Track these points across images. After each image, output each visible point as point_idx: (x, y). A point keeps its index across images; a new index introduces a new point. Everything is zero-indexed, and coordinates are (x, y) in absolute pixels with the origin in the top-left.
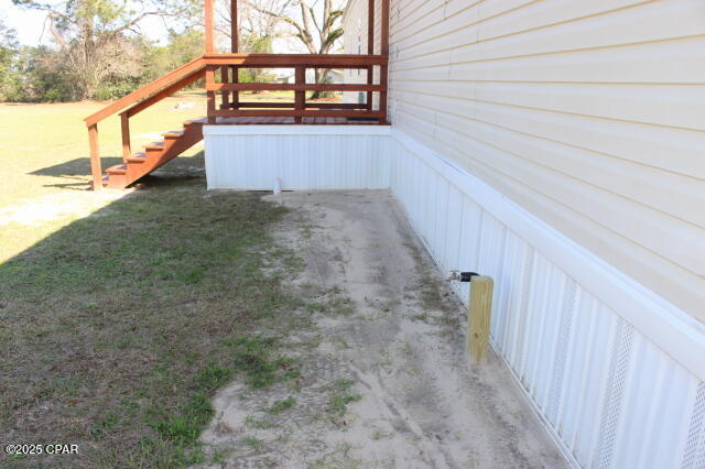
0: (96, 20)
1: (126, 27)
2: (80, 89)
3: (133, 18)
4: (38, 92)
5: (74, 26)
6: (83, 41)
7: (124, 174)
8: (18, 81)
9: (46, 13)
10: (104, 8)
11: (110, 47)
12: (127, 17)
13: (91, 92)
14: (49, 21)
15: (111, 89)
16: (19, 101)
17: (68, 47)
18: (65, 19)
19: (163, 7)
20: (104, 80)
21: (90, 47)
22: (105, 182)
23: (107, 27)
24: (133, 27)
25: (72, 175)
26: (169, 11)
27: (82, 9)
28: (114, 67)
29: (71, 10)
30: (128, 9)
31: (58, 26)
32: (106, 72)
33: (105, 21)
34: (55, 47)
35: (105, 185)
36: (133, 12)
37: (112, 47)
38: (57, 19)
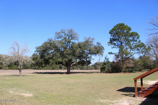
0: (124, 55)
1: (131, 56)
2: (120, 70)
3: (132, 54)
4: (112, 71)
5: (120, 57)
6: (121, 60)
7: (144, 93)
8: (108, 69)
9: (114, 55)
10: (126, 53)
11: (127, 61)
12: (131, 54)
13: (123, 70)
14: (115, 56)
15: (127, 70)
16: (108, 73)
17: (118, 61)
18: (118, 56)
19: (139, 51)
20: (126, 68)
21: (123, 61)
22: (138, 95)
23: (127, 57)
24: (132, 56)
25: (127, 92)
26: (140, 52)
27: (122, 54)
28: (128, 65)
29: (119, 54)
30: (131, 52)
31: (117, 57)
32: (126, 66)
33: (126, 55)
34: (116, 61)
35: (138, 96)
36: (132, 53)
37: (128, 61)
38: (117, 56)
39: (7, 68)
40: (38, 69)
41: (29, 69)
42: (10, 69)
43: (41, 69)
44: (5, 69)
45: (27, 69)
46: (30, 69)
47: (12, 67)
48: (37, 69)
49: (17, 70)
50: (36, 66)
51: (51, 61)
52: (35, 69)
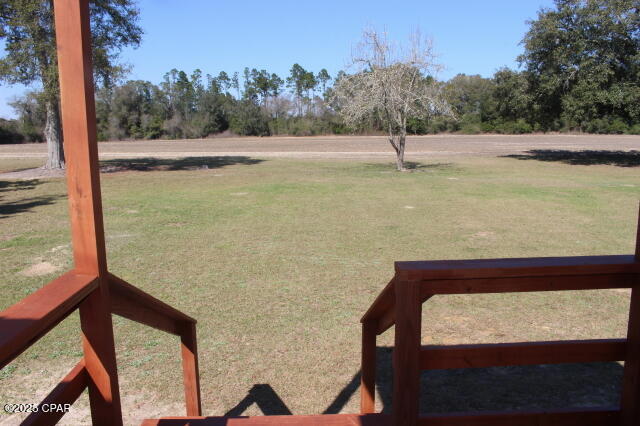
39: (477, 127)
40: (608, 132)
41: (565, 132)
42: (486, 131)
43: (625, 131)
44: (471, 132)
45: (557, 131)
46: (571, 129)
47: (495, 122)
48: (600, 133)
49: (514, 133)
50: (601, 118)
51: (568, 101)
52: (594, 130)
